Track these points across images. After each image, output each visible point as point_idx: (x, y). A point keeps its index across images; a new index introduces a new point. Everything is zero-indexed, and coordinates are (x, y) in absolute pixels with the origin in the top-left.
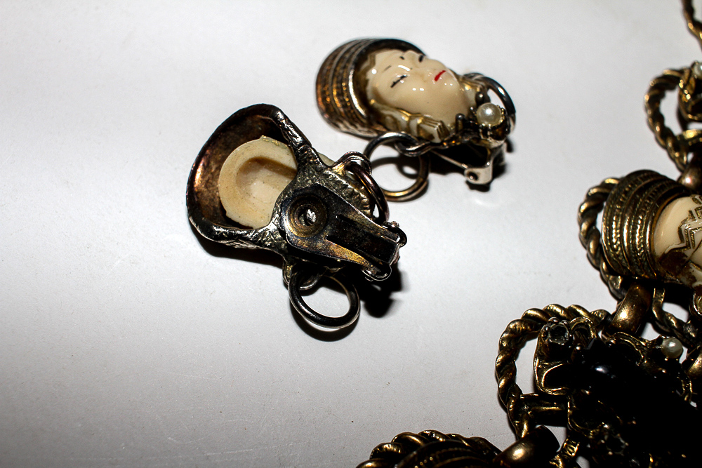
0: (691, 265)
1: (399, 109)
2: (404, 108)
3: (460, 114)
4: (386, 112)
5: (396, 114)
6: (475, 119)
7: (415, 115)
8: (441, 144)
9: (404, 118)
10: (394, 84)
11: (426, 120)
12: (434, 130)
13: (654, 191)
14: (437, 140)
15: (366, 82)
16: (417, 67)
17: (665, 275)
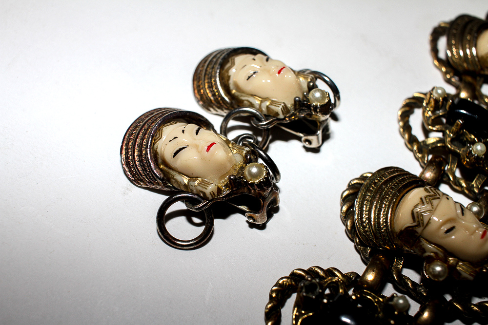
0: (422, 240)
1: (253, 95)
2: (257, 95)
3: (297, 97)
4: (243, 98)
5: (251, 99)
6: (308, 100)
7: (264, 99)
8: (284, 119)
9: (257, 102)
10: (249, 77)
11: (273, 102)
12: (279, 109)
13: (397, 183)
14: (281, 116)
15: (229, 77)
16: (265, 65)
17: (402, 247)
